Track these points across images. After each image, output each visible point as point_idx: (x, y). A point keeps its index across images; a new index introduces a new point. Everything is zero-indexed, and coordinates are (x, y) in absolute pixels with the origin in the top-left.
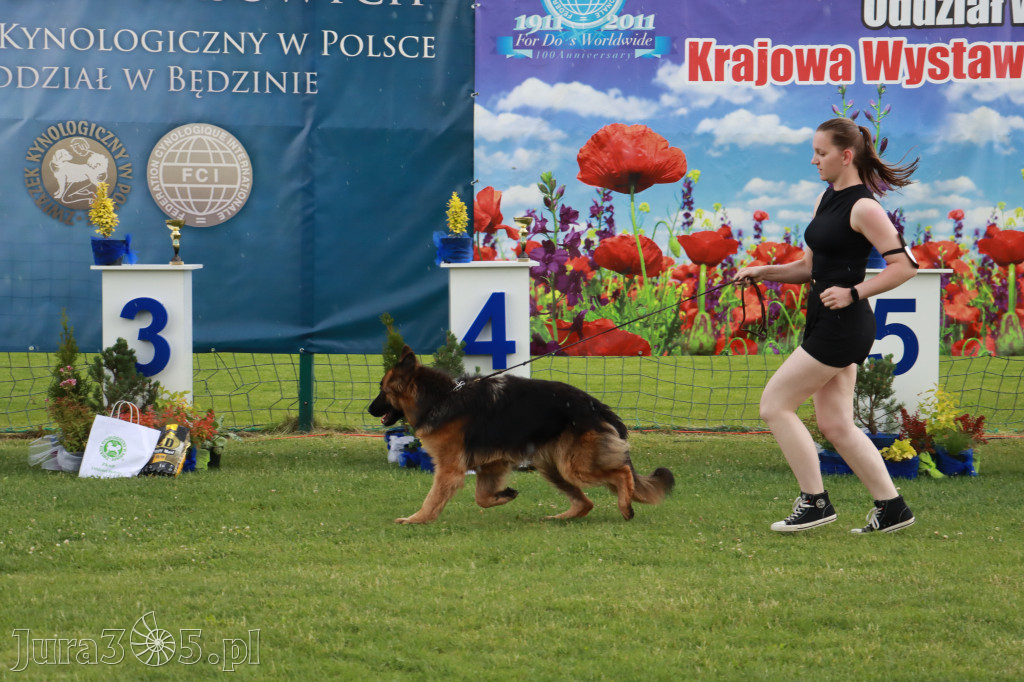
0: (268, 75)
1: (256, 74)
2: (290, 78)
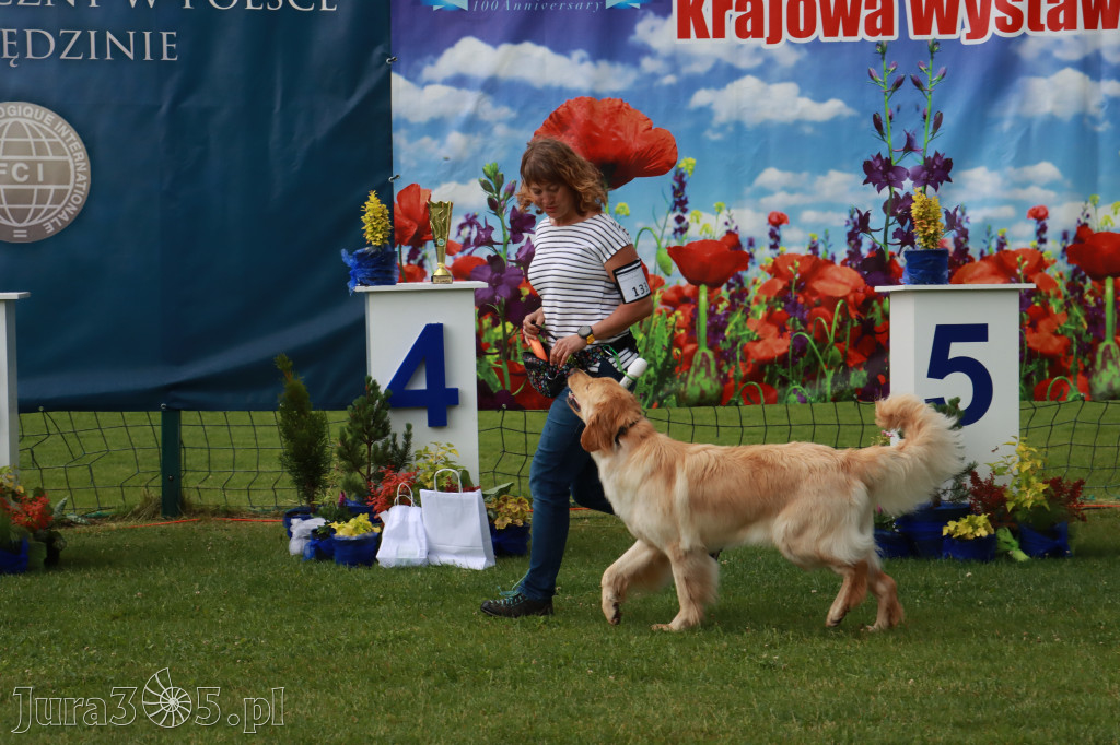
0: (109, 36)
1: (92, 33)
2: (140, 40)
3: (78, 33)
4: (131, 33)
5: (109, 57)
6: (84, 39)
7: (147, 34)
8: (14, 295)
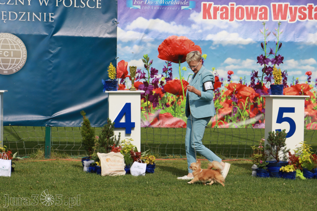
0: (34, 14)
1: (29, 13)
3: (24, 13)
4: (40, 13)
5: (33, 20)
7: (45, 14)
8: (3, 91)
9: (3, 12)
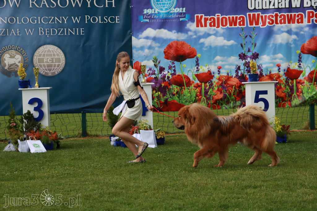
0: (69, 29)
3: (62, 29)
4: (74, 29)
5: (69, 34)
6: (64, 30)
7: (77, 29)
8: (49, 88)
9: (46, 29)
